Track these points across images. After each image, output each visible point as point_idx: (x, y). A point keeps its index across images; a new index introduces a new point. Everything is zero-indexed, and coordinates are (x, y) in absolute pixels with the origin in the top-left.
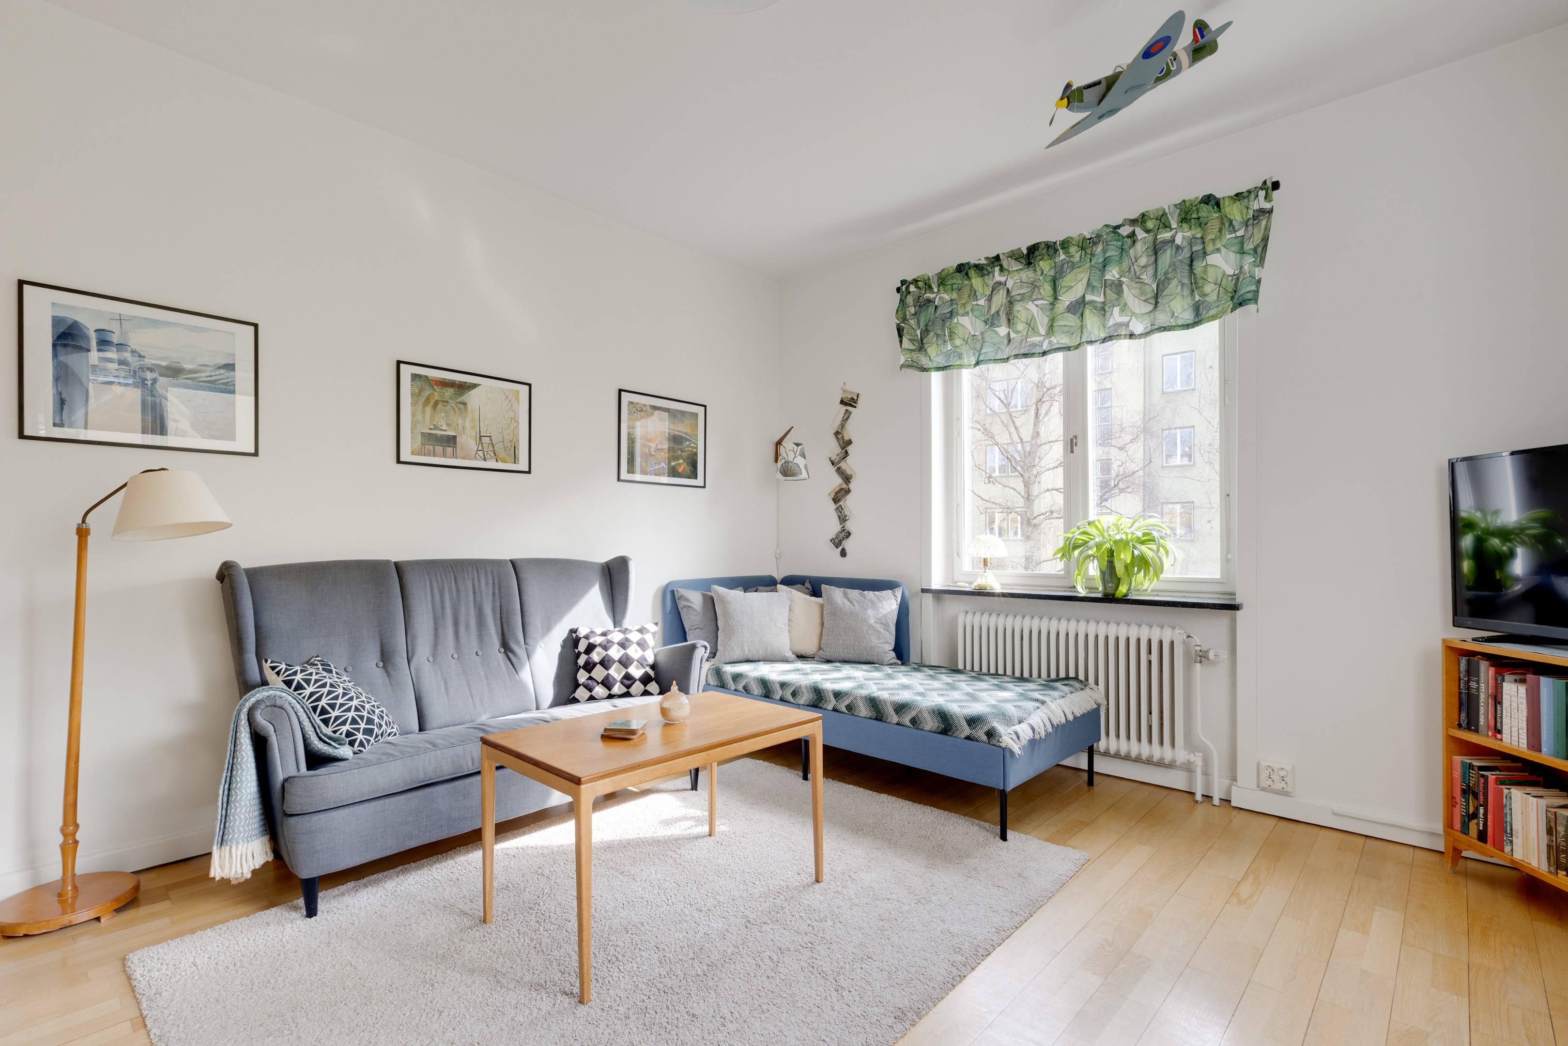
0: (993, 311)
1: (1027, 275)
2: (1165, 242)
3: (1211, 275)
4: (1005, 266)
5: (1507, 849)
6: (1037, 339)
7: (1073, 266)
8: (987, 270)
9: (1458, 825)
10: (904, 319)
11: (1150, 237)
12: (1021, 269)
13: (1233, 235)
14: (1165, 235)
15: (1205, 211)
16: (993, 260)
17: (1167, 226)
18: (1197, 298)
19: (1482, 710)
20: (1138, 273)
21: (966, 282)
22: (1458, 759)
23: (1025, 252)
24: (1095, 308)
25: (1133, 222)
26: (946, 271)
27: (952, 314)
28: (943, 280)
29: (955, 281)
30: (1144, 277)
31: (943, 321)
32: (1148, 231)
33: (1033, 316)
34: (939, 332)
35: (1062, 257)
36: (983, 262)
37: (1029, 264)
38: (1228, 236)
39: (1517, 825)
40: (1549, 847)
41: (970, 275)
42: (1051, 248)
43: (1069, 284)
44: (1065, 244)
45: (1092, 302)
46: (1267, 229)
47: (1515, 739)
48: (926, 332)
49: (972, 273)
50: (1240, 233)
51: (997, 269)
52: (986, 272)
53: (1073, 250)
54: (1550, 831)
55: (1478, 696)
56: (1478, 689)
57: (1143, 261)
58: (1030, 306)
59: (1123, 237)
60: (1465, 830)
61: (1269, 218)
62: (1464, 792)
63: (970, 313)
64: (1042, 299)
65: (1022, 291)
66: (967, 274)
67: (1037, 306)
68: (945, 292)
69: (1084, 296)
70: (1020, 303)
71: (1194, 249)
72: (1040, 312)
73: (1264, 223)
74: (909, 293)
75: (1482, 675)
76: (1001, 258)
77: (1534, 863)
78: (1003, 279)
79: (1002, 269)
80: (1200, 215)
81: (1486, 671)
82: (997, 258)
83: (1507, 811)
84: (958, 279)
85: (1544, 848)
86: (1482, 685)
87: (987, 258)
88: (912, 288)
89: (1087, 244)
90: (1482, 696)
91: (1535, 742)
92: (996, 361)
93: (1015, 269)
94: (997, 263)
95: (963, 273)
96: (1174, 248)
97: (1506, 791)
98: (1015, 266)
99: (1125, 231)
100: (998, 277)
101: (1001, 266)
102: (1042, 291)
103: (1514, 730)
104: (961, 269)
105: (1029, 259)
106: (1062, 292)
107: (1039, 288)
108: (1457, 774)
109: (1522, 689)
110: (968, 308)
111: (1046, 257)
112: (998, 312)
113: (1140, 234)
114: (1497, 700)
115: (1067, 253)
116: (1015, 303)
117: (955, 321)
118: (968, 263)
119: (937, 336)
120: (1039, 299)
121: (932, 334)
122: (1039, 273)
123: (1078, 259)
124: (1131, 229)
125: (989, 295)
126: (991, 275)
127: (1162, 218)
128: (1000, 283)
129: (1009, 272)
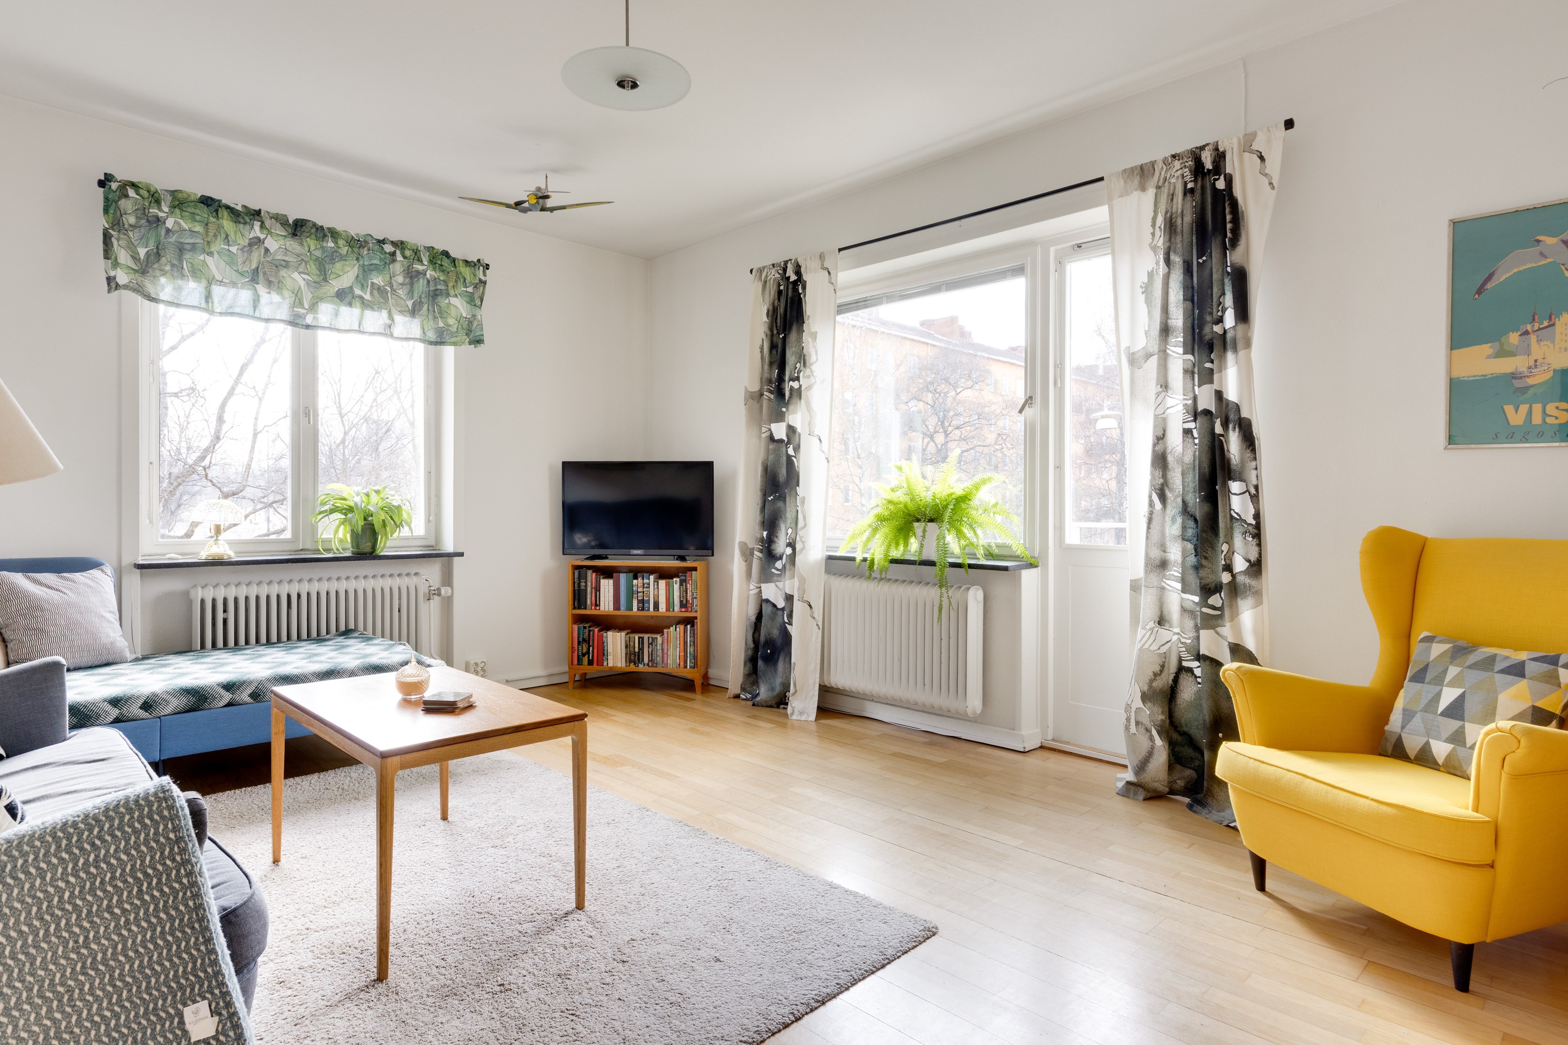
0: (254, 266)
1: (292, 244)
2: (418, 273)
3: (453, 312)
4: (268, 223)
5: (605, 664)
6: (302, 311)
7: (342, 258)
8: (243, 218)
9: (575, 662)
10: (120, 228)
11: (406, 262)
12: (285, 236)
13: (465, 289)
14: (418, 267)
15: (446, 262)
16: (252, 212)
17: (420, 260)
18: (441, 325)
19: (589, 596)
20: (395, 287)
21: (212, 219)
22: (576, 627)
23: (291, 222)
24: (363, 303)
25: (393, 243)
26: (185, 195)
27: (194, 247)
28: (179, 202)
29: (198, 211)
30: (400, 292)
31: (180, 250)
32: (405, 257)
33: (300, 288)
34: (175, 262)
35: (331, 244)
36: (239, 208)
37: (294, 235)
38: (463, 289)
39: (610, 650)
40: (626, 654)
41: (220, 215)
42: (321, 232)
43: (338, 272)
44: (334, 234)
45: (361, 298)
46: (483, 293)
47: (607, 606)
48: (157, 254)
49: (225, 213)
50: (470, 289)
51: (257, 225)
52: (242, 220)
53: (341, 242)
54: (626, 647)
55: (586, 589)
56: (586, 586)
57: (400, 279)
58: (296, 275)
59: (386, 253)
60: (580, 662)
61: (484, 287)
62: (579, 643)
63: (216, 255)
64: (308, 274)
65: (286, 259)
66: (217, 211)
67: (304, 279)
68: (182, 218)
69: (351, 287)
70: (285, 270)
71: (439, 287)
72: (306, 286)
73: (481, 289)
74: (126, 196)
75: (589, 578)
76: (262, 214)
77: (619, 665)
78: (262, 236)
79: (262, 226)
80: (443, 263)
81: (591, 576)
82: (258, 213)
83: (605, 644)
84: (203, 212)
85: (624, 655)
86: (589, 584)
87: (244, 207)
88: (131, 193)
89: (357, 244)
90: (589, 589)
91: (617, 606)
93: (278, 232)
94: (257, 217)
95: (212, 208)
96: (425, 281)
97: (605, 634)
98: (279, 230)
99: (388, 248)
100: (257, 231)
101: (263, 223)
102: (308, 266)
103: (606, 603)
104: (207, 201)
105: (295, 230)
106: (332, 276)
107: (306, 263)
108: (576, 634)
109: (611, 581)
110: (214, 248)
111: (313, 236)
112: (258, 268)
113: (399, 257)
114: (597, 589)
115: (336, 243)
116: (280, 267)
117: (202, 257)
118: (220, 201)
119: (173, 265)
120: (306, 274)
121: (163, 260)
122: (307, 249)
123: (345, 253)
124: (393, 249)
125: (245, 246)
126: (248, 227)
127: (416, 252)
128: (259, 239)
129: (270, 233)
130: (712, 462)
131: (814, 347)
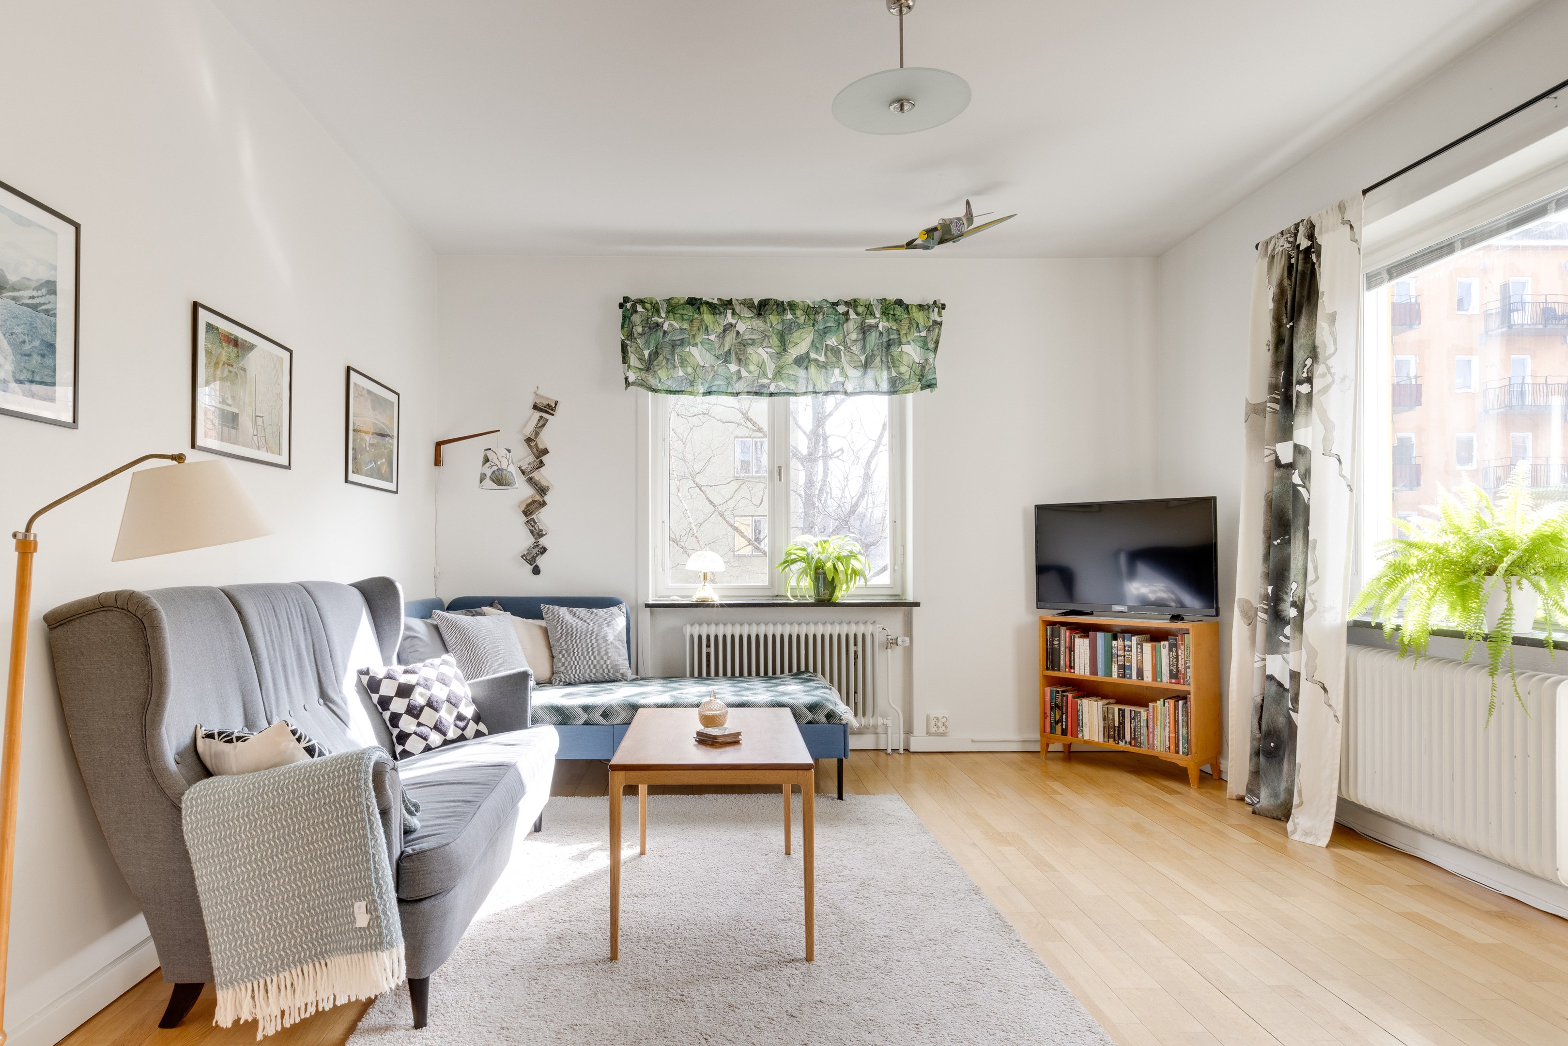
0: (726, 349)
1: (758, 323)
2: (871, 326)
3: (905, 360)
4: (737, 310)
5: (1080, 735)
6: (766, 381)
7: (799, 327)
8: (719, 310)
9: (1048, 729)
10: (630, 336)
11: (859, 319)
12: (752, 317)
13: (918, 334)
14: (871, 321)
15: (899, 311)
16: (726, 303)
17: (872, 314)
18: (894, 374)
19: (1062, 657)
20: (849, 345)
21: (696, 316)
22: (1048, 689)
23: (756, 304)
24: (818, 365)
25: (847, 304)
26: (676, 301)
27: (682, 342)
28: (672, 307)
29: (685, 312)
30: (854, 348)
31: (673, 347)
32: (858, 314)
33: (764, 361)
34: (669, 357)
35: (790, 316)
36: (716, 301)
37: (759, 314)
38: (916, 334)
39: (1086, 719)
40: (1104, 727)
41: (701, 311)
42: (781, 307)
43: (796, 341)
44: (792, 306)
45: (816, 360)
46: (938, 335)
47: (1083, 671)
48: (655, 354)
49: (704, 309)
50: (924, 334)
51: (729, 312)
52: (718, 312)
53: (799, 313)
54: (1104, 719)
55: (1059, 649)
56: (1059, 645)
57: (854, 336)
58: (760, 350)
59: (840, 314)
60: (1053, 730)
61: (940, 329)
62: (1052, 708)
63: (700, 345)
64: (771, 348)
65: (753, 337)
66: (699, 308)
67: (767, 353)
68: (675, 319)
69: (808, 353)
70: (752, 347)
71: (892, 337)
72: (769, 359)
73: (936, 330)
74: (636, 311)
75: (1062, 636)
76: (733, 303)
77: (1096, 739)
78: (734, 322)
79: (734, 313)
80: (896, 313)
81: (1064, 633)
82: (730, 302)
83: (1079, 713)
84: (689, 311)
85: (1101, 729)
86: (1062, 642)
87: (719, 299)
88: (639, 308)
89: (812, 311)
90: (1062, 649)
91: (1093, 670)
92: (727, 393)
93: (746, 315)
94: (729, 307)
95: (695, 307)
96: (878, 333)
97: (1079, 701)
98: (747, 313)
99: (842, 309)
100: (730, 319)
101: (733, 310)
102: (771, 340)
103: (1082, 665)
104: (693, 302)
105: (760, 310)
106: (790, 346)
107: (769, 337)
108: (1048, 698)
109: (1086, 641)
110: (698, 340)
111: (775, 313)
112: (730, 350)
113: (852, 315)
114: (1071, 649)
115: (794, 314)
116: (747, 346)
117: (687, 349)
118: (701, 299)
119: (668, 360)
120: (768, 347)
121: (661, 357)
122: (769, 325)
123: (803, 321)
124: (846, 309)
125: (721, 333)
126: (723, 316)
127: (869, 307)
128: (731, 325)
129: (740, 317)
130: (1214, 498)
131: (1333, 334)
